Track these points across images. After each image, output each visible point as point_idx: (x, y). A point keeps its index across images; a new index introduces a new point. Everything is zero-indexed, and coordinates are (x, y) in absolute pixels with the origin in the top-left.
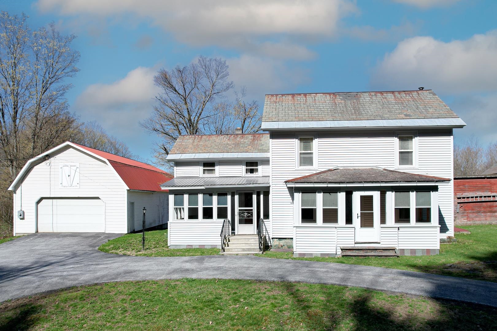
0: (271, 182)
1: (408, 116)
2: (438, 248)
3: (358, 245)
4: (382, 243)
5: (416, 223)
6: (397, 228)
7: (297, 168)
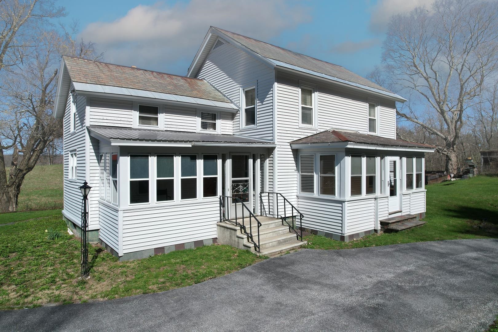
0: (276, 141)
2: (425, 211)
3: (390, 216)
4: (403, 211)
5: (416, 189)
6: (410, 195)
7: (300, 126)
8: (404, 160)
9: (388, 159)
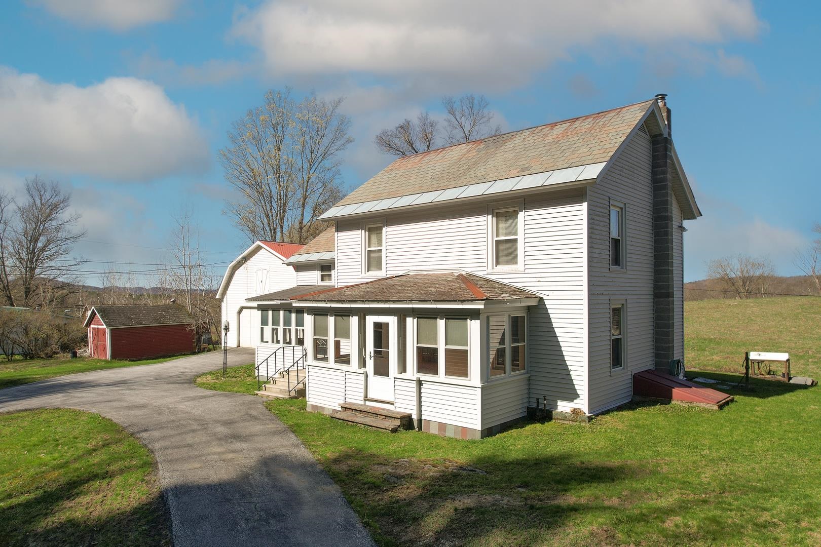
1: (525, 171)
2: (478, 427)
3: (368, 403)
4: (396, 405)
5: (447, 376)
6: (415, 382)
7: (363, 275)
8: (411, 322)
9: (371, 320)
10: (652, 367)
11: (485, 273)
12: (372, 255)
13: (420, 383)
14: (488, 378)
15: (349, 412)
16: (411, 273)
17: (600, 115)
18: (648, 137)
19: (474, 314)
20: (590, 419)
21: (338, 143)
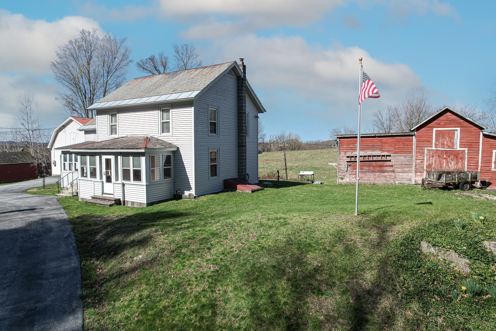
1: (174, 92)
2: (145, 202)
3: (104, 195)
4: (115, 195)
5: (134, 181)
6: (121, 184)
7: (109, 136)
8: (120, 158)
9: (104, 157)
10: (236, 177)
11: (158, 136)
12: (113, 127)
13: (124, 185)
14: (150, 181)
15: (95, 199)
16: (129, 136)
17: (215, 66)
18: (235, 77)
19: (142, 154)
20: (195, 197)
21: (125, 62)
